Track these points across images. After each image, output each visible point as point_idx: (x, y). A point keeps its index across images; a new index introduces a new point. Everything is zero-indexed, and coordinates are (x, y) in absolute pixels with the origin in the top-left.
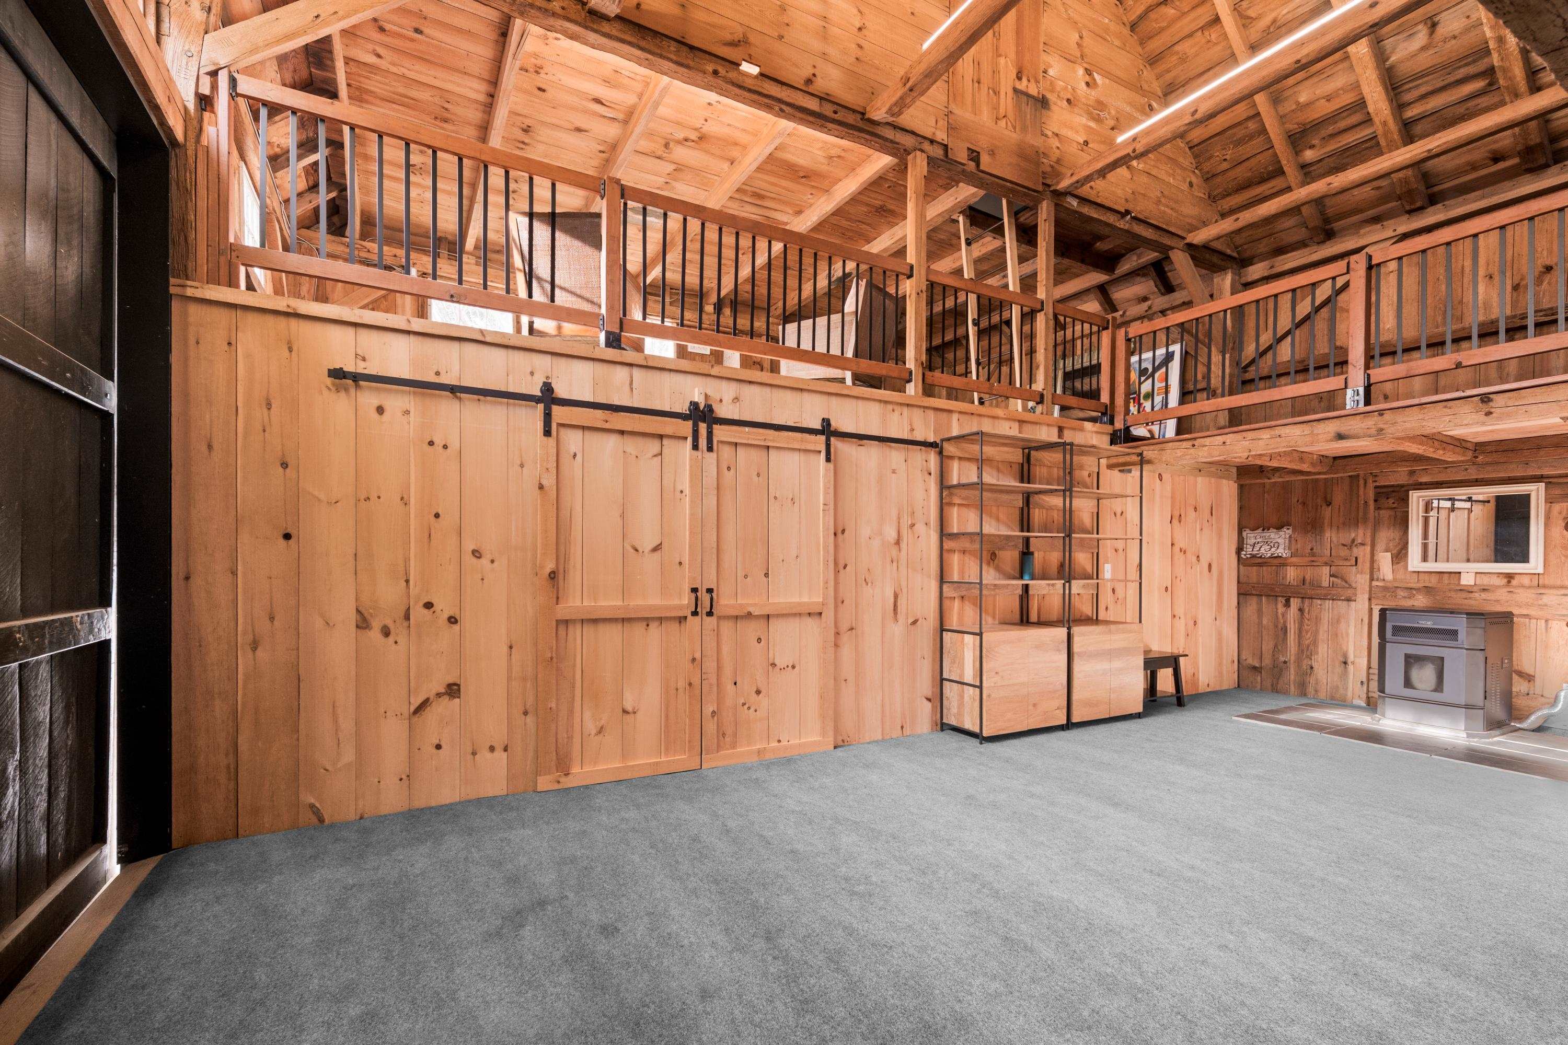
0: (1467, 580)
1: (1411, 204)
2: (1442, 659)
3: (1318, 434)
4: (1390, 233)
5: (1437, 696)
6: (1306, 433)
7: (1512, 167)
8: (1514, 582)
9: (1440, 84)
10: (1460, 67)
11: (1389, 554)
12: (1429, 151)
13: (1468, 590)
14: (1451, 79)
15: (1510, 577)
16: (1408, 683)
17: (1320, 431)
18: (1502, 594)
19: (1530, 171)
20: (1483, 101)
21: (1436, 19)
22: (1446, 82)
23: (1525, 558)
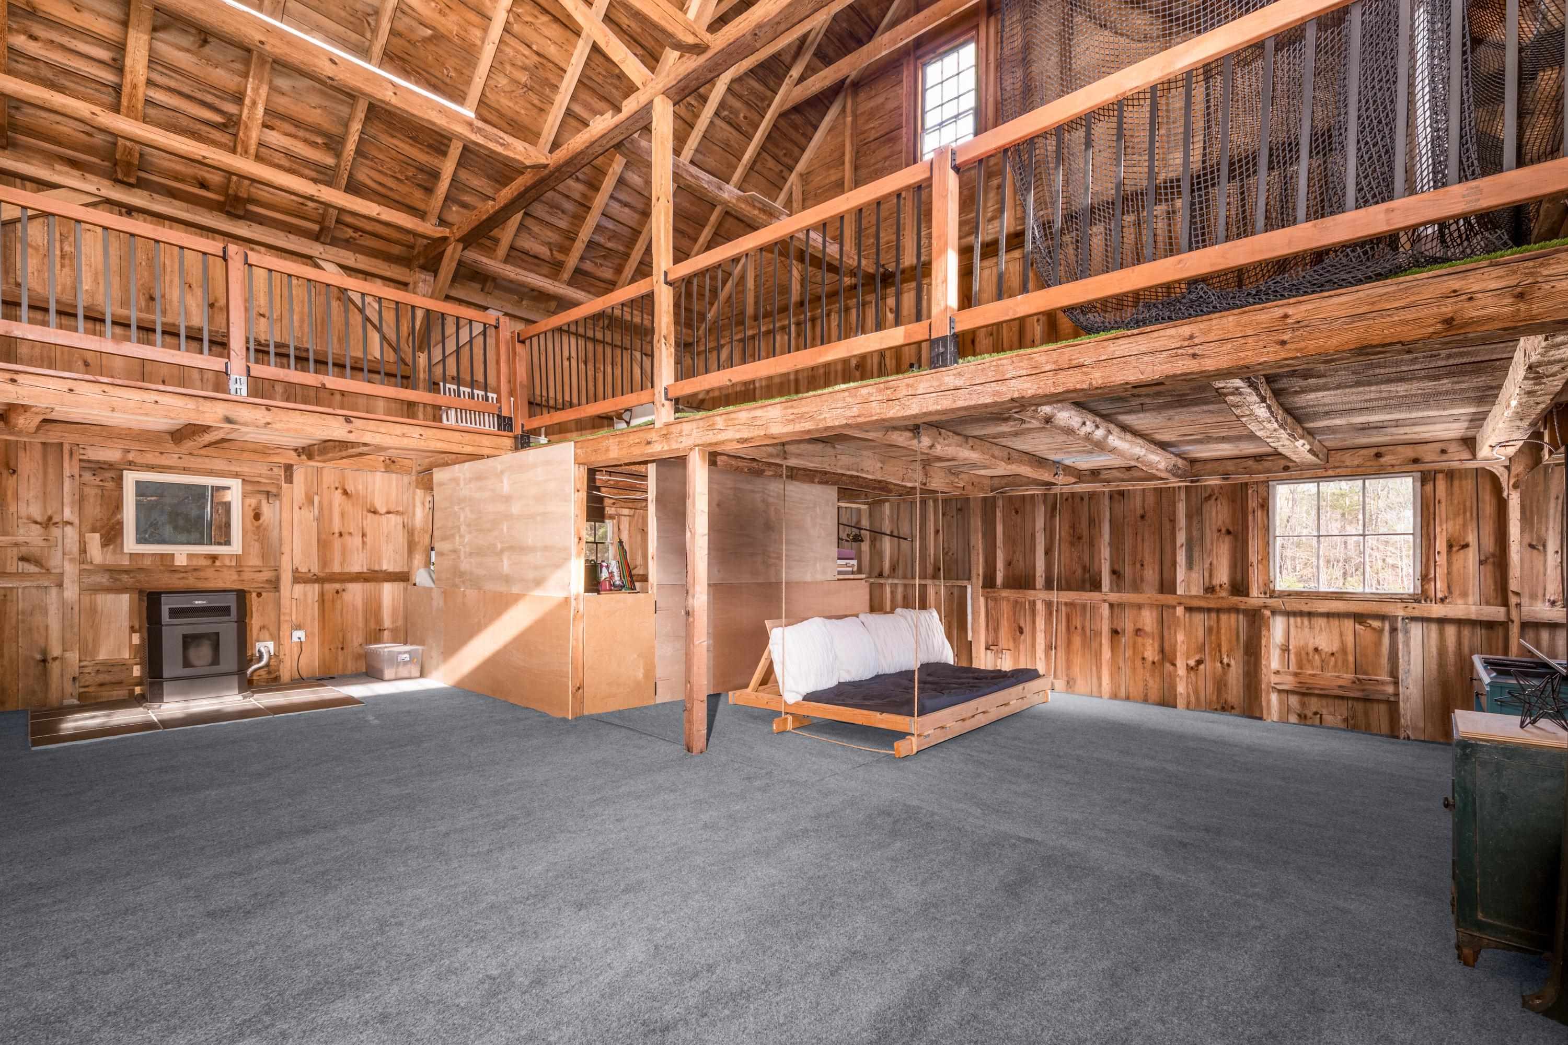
0: (181, 560)
1: (125, 175)
2: (217, 634)
3: (203, 412)
4: (92, 189)
5: (215, 669)
6: (189, 406)
7: (212, 200)
8: (218, 563)
9: (186, 90)
10: (209, 93)
11: (97, 535)
12: (204, 157)
13: (185, 570)
14: (199, 95)
15: (214, 558)
16: (187, 664)
17: (206, 409)
18: (210, 573)
19: (228, 214)
20: (216, 135)
21: (209, 39)
22: (192, 94)
23: (228, 542)
